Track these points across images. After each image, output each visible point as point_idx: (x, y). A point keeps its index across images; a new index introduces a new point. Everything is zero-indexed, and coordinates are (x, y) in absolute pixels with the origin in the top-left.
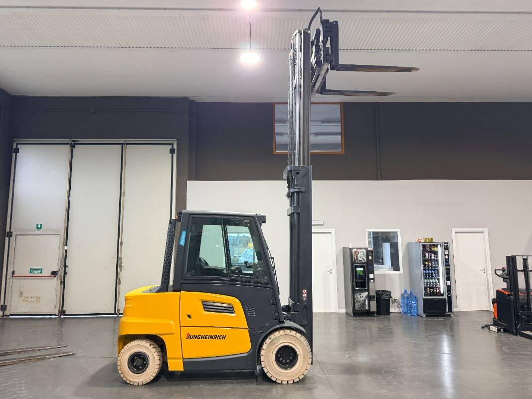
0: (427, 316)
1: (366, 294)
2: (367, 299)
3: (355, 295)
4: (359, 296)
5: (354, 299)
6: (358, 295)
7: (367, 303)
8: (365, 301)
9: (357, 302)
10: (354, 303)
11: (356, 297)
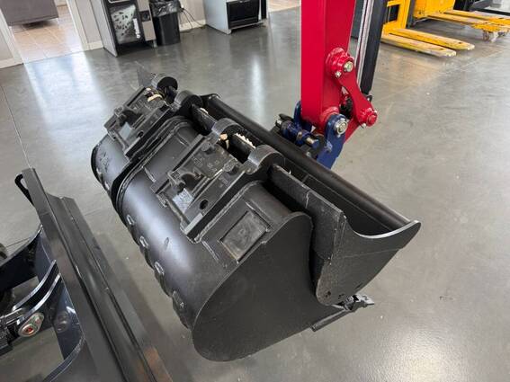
0: (233, 31)
1: (132, 9)
2: (135, 21)
3: (112, 16)
4: (120, 17)
5: (111, 23)
6: (117, 14)
7: (137, 28)
8: (132, 23)
9: (120, 28)
10: (114, 32)
11: (114, 19)
